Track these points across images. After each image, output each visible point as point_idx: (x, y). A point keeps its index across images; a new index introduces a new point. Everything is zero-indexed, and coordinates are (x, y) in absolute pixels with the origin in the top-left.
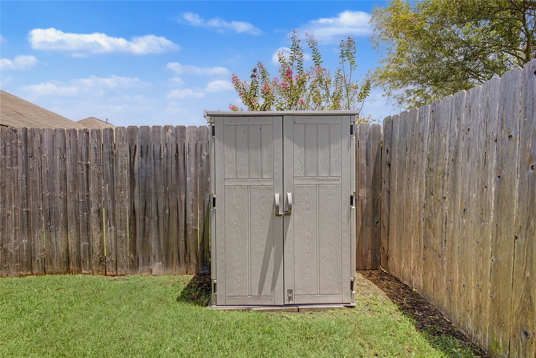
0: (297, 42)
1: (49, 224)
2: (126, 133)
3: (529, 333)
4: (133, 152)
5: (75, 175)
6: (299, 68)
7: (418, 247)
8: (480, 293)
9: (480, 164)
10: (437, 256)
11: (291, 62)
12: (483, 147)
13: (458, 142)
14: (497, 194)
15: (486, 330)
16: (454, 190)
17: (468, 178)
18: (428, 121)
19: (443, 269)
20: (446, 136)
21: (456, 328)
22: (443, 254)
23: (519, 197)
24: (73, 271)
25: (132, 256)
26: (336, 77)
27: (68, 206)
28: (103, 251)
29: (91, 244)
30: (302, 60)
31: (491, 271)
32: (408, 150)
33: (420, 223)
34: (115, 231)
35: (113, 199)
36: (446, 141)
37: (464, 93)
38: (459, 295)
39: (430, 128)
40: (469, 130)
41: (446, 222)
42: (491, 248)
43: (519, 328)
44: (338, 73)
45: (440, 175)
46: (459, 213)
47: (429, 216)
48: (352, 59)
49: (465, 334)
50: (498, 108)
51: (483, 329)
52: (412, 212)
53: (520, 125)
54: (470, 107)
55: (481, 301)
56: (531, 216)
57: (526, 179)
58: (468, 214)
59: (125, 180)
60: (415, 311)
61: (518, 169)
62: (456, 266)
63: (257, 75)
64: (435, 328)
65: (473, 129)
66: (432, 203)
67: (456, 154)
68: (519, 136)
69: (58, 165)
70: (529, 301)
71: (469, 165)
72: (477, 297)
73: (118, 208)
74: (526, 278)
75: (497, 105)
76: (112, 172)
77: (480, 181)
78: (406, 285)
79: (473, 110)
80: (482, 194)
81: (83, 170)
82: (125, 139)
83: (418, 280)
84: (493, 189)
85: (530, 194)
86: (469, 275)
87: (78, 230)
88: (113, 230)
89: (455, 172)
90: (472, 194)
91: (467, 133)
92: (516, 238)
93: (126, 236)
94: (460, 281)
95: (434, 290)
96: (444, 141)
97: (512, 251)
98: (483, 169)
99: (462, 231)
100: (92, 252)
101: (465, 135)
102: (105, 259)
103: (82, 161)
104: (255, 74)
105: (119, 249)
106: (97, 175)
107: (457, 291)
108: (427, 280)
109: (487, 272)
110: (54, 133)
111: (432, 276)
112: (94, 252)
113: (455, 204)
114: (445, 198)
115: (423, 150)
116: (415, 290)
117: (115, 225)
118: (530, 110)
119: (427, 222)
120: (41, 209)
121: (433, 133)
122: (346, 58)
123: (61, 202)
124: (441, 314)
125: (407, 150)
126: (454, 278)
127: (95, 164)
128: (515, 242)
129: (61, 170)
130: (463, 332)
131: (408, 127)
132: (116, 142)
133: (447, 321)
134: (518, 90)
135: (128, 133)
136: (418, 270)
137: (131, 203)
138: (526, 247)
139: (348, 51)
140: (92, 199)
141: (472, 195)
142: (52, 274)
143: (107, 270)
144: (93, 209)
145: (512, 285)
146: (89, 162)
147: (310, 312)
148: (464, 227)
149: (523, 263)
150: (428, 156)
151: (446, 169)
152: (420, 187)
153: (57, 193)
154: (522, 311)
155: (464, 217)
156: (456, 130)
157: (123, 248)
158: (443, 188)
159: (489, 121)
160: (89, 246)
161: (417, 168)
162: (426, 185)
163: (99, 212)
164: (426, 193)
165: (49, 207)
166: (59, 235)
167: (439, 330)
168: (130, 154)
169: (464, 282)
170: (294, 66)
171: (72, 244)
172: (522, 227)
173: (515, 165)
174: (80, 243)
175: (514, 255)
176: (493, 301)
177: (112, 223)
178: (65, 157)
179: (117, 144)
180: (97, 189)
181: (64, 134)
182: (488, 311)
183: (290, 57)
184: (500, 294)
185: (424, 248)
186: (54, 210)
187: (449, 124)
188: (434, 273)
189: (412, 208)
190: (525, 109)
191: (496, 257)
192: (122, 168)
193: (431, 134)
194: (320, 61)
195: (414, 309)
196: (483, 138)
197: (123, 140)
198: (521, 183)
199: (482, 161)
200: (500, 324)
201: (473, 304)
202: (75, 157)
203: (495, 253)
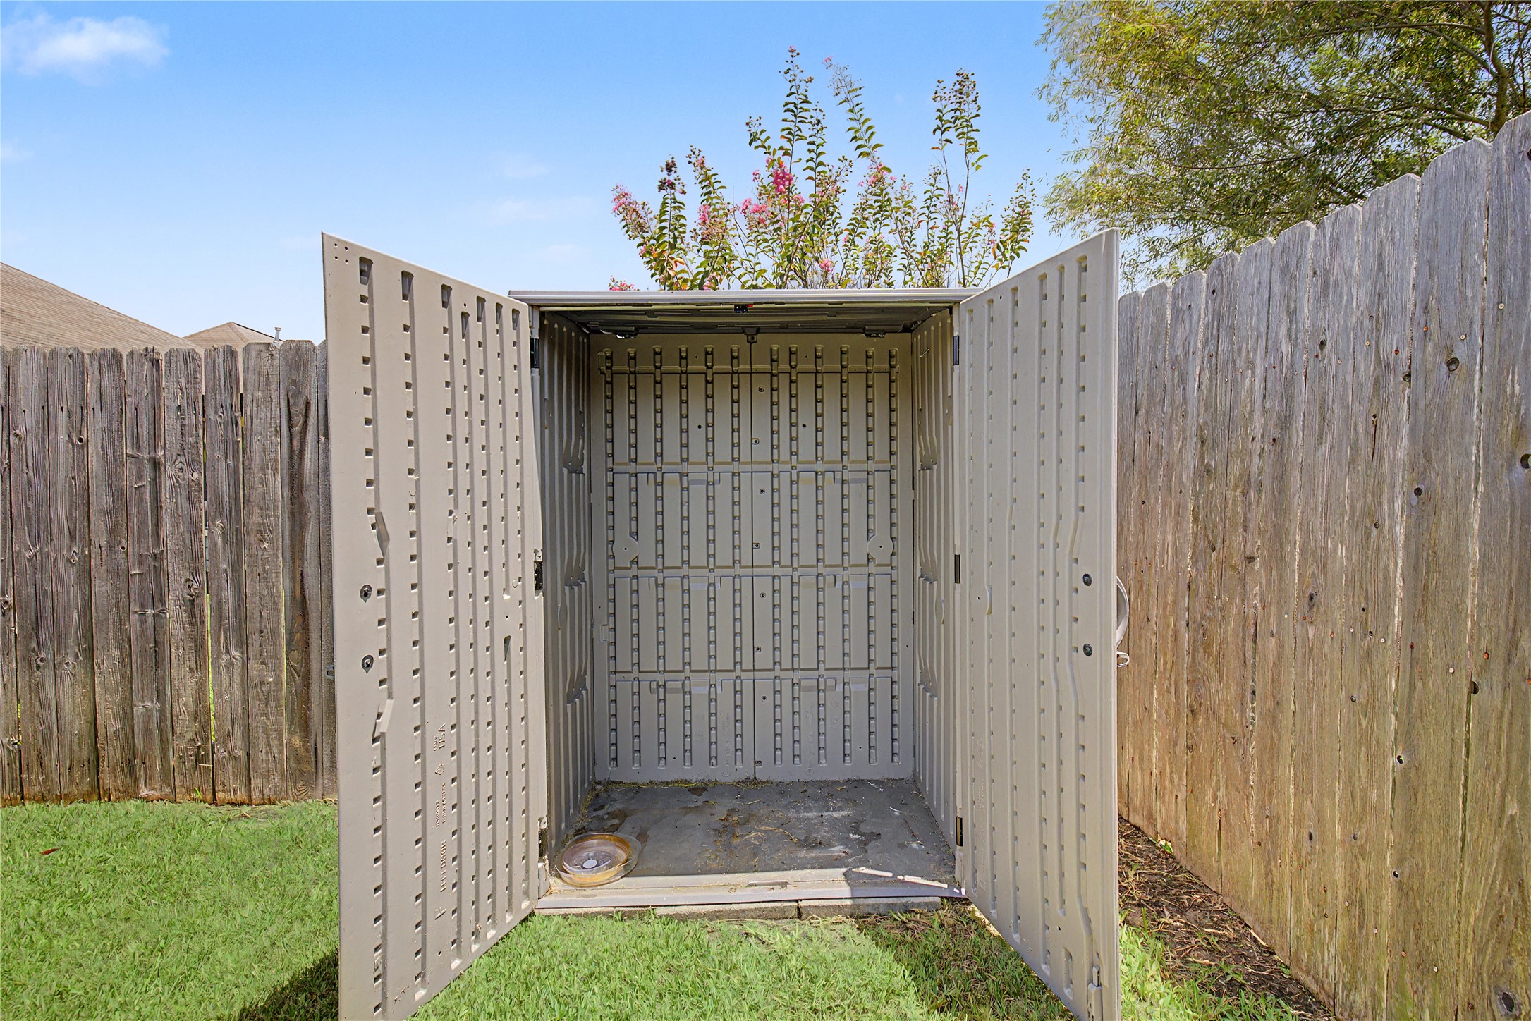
0: (803, 84)
1: (34, 645)
2: (276, 362)
3: (1518, 999)
4: (299, 420)
5: (117, 494)
6: (811, 164)
7: (1172, 712)
8: (1361, 860)
9: (1357, 451)
10: (1229, 741)
11: (787, 145)
12: (1366, 399)
13: (1288, 385)
14: (1413, 547)
15: (1379, 980)
16: (1278, 532)
17: (1321, 498)
18: (1201, 323)
19: (1248, 779)
20: (1252, 365)
21: (1287, 967)
22: (1249, 736)
23: (1483, 555)
24: (112, 790)
25: (297, 741)
26: (928, 194)
27: (96, 590)
28: (206, 727)
29: (168, 706)
30: (820, 141)
31: (1393, 792)
32: (1142, 412)
33: (1176, 636)
34: (245, 665)
35: (237, 564)
36: (1253, 383)
37: (1308, 228)
38: (1295, 864)
39: (1206, 342)
40: (1322, 344)
41: (1256, 636)
42: (1393, 717)
43: (1486, 980)
44: (932, 181)
45: (1236, 486)
46: (1294, 606)
47: (1203, 616)
48: (969, 135)
49: (1314, 988)
50: (1413, 273)
51: (1370, 978)
52: (1153, 604)
53: (1483, 324)
54: (1327, 272)
55: (1364, 887)
56: (1522, 616)
57: (1505, 498)
58: (1322, 609)
59: (276, 507)
60: (1160, 913)
61: (1477, 467)
62: (1287, 773)
63: (677, 182)
64: (1221, 970)
65: (1337, 342)
66: (1214, 575)
67: (1285, 422)
68: (1482, 361)
69: (62, 459)
70: (1516, 894)
71: (1324, 453)
72: (1352, 875)
73: (252, 595)
74: (1506, 820)
75: (1410, 263)
76: (232, 482)
77: (1359, 505)
78: (1138, 829)
79: (1336, 281)
80: (1364, 544)
81: (140, 477)
82: (274, 381)
83: (1173, 813)
84: (1400, 531)
85: (1517, 545)
86: (1327, 802)
87: (125, 663)
88: (238, 663)
89: (1281, 479)
90: (1335, 546)
91: (1317, 356)
92: (1474, 689)
93: (278, 682)
94: (1299, 820)
95: (1219, 846)
96: (1247, 381)
97: (1460, 731)
98: (1368, 466)
99: (1305, 664)
100: (169, 729)
101: (1311, 361)
102: (213, 753)
103: (138, 448)
104: (672, 178)
105: (258, 721)
106: (185, 493)
107: (1288, 853)
108: (1200, 816)
109: (1383, 796)
110: (50, 363)
111: (1214, 801)
112: (178, 730)
113: (1281, 577)
114: (1251, 559)
115: (1186, 411)
116: (1163, 843)
117: (243, 645)
118: (1515, 275)
119: (1198, 632)
120: (9, 598)
121: (1214, 359)
122: (951, 134)
123: (73, 575)
124: (1242, 921)
125: (1137, 413)
126: (1281, 812)
127: (181, 459)
128: (1469, 703)
129: (74, 478)
130: (1308, 981)
131: (1142, 340)
132: (245, 389)
133: (1260, 946)
134: (1476, 214)
135: (283, 363)
136: (1172, 781)
137: (293, 578)
138: (1506, 720)
139: (958, 113)
140: (169, 564)
141: (1335, 551)
142: (44, 799)
143: (219, 787)
144: (175, 596)
145: (1463, 839)
146: (160, 453)
147: (835, 918)
148: (1311, 650)
149: (1498, 771)
150: (1200, 429)
151: (1255, 469)
152: (1178, 522)
153: (60, 550)
154: (1493, 928)
155: (1308, 619)
156: (1285, 348)
157: (268, 719)
158: (1245, 528)
159: (1386, 314)
160: (162, 711)
161: (1169, 466)
162: (1196, 519)
163: (193, 606)
164: (1194, 547)
165: (33, 591)
166: (67, 678)
167: (1236, 977)
168: (290, 426)
169: (1310, 825)
170: (795, 158)
171: (106, 709)
172: (1492, 655)
173: (1468, 454)
174: (132, 705)
175: (1467, 745)
176: (1403, 889)
177: (233, 641)
178: (84, 438)
179: (249, 396)
180: (187, 535)
181: (81, 366)
182: (1386, 920)
183: (784, 130)
184: (1424, 867)
185: (1190, 715)
186: (50, 601)
187: (1263, 329)
188: (1221, 793)
189: (1154, 590)
190: (1500, 271)
191: (1410, 747)
192: (264, 468)
193: (1210, 362)
194: (873, 142)
195: (1156, 904)
196: (1366, 370)
197: (268, 384)
198: (1488, 513)
199: (1364, 442)
200: (1423, 965)
201: (1340, 898)
202: (115, 437)
203: (1406, 736)
